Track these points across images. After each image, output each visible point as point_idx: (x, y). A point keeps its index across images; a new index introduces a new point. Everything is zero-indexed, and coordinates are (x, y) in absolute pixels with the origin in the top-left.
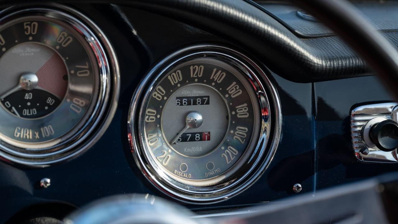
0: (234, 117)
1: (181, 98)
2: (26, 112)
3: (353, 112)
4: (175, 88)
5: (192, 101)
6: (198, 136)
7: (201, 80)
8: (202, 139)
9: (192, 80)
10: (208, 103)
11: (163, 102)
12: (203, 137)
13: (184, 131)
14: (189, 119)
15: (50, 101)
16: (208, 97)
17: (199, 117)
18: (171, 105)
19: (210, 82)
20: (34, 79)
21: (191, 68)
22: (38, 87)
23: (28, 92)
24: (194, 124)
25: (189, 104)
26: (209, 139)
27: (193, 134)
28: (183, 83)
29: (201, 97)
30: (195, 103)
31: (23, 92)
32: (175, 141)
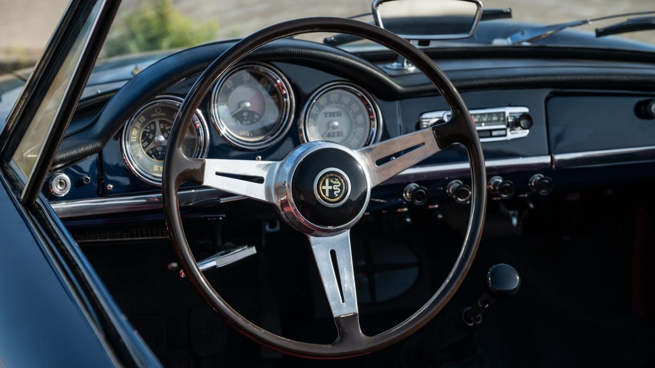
0: (356, 123)
1: (326, 113)
2: (244, 122)
3: (421, 117)
4: (323, 107)
5: (332, 115)
6: (336, 134)
7: (336, 102)
8: (339, 135)
9: (331, 103)
10: (341, 115)
11: (317, 115)
12: (339, 134)
13: (329, 131)
14: (331, 125)
15: (256, 116)
16: (341, 112)
17: (336, 124)
18: (321, 116)
19: (341, 103)
20: (248, 105)
21: (331, 96)
22: (250, 109)
23: (245, 111)
24: (334, 127)
25: (330, 116)
26: (342, 135)
27: (334, 133)
28: (327, 104)
29: (337, 112)
30: (334, 116)
31: (242, 112)
32: (324, 137)
